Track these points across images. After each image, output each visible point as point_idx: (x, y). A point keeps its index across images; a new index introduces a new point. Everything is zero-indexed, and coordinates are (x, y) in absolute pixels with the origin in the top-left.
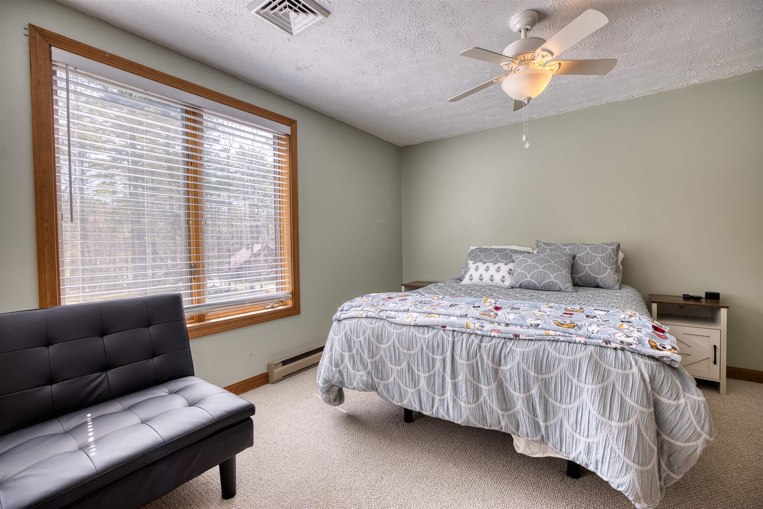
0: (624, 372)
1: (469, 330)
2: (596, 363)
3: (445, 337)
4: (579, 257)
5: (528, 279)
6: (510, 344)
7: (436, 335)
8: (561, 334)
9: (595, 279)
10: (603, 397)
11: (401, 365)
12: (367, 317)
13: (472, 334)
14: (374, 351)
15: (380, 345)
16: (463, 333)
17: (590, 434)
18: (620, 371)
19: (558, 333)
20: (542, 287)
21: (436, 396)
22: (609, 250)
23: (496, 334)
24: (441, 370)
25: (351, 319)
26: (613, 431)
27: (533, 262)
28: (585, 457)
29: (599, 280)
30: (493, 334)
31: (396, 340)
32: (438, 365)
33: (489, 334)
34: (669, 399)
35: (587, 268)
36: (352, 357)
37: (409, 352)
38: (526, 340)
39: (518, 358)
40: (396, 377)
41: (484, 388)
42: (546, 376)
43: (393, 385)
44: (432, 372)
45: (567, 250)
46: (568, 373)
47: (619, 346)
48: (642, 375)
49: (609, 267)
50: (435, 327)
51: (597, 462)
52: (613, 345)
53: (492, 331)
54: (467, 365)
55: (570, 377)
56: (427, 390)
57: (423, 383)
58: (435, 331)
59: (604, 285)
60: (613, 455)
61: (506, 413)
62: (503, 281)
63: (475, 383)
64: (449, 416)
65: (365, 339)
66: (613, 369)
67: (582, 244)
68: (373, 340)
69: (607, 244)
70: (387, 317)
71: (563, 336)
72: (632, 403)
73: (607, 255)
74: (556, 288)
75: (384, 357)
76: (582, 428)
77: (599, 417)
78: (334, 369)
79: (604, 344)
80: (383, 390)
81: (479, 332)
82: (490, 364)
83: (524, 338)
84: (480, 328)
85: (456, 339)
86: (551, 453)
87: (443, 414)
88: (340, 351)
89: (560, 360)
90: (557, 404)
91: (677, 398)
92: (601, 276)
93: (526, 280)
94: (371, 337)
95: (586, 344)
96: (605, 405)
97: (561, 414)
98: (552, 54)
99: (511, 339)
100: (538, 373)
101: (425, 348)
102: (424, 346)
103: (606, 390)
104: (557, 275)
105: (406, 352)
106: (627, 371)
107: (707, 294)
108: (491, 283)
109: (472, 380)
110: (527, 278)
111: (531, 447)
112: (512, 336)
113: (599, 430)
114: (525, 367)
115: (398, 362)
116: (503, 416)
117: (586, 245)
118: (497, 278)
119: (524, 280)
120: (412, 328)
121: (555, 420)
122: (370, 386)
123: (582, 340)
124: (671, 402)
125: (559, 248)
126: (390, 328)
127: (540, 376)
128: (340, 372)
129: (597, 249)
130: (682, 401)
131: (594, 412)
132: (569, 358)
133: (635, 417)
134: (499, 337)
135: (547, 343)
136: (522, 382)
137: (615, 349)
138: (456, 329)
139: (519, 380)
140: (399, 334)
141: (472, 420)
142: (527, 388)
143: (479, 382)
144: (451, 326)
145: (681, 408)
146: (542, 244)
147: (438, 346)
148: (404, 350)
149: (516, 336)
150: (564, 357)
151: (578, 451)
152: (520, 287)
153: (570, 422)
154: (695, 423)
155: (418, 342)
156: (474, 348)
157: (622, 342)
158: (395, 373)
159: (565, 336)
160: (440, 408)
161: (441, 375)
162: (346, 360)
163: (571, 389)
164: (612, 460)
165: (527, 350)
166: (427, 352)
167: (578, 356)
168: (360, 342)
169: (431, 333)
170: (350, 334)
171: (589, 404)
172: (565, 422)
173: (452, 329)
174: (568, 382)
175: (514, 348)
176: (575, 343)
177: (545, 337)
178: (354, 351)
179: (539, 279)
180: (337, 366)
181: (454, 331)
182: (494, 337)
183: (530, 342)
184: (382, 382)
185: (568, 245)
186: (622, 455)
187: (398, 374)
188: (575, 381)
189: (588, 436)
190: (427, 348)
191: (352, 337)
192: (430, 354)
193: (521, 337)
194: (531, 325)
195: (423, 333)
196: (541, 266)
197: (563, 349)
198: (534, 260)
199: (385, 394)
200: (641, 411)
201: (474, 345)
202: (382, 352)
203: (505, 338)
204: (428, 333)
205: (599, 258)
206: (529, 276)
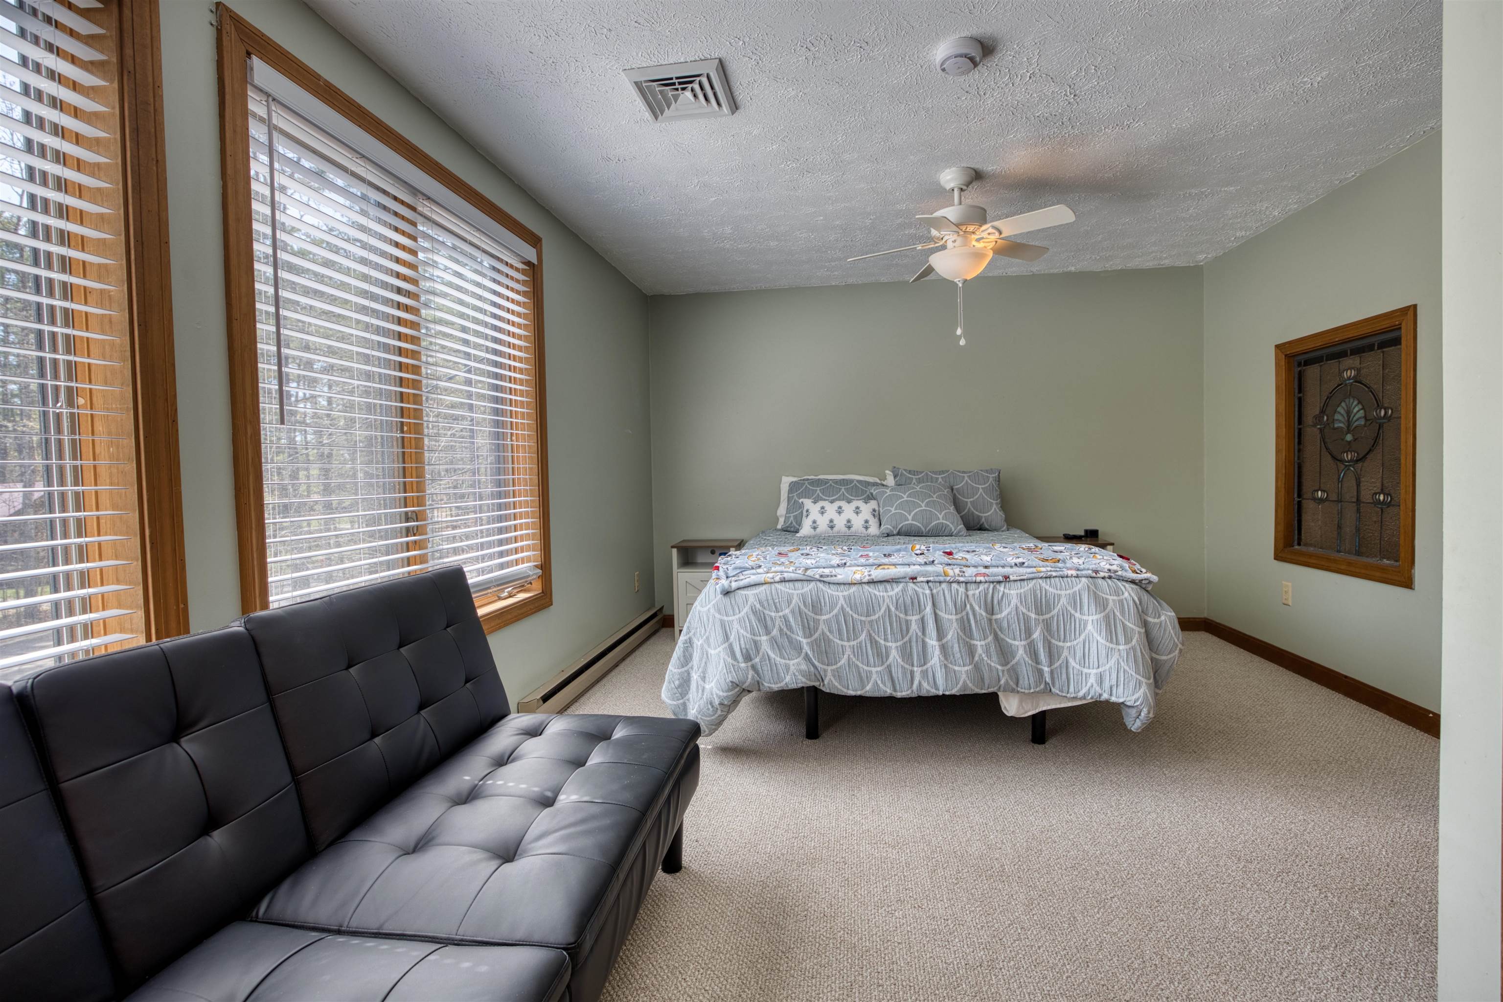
0: (1119, 598)
1: (949, 578)
2: (1095, 593)
3: (919, 590)
4: (957, 489)
5: (910, 522)
6: (1001, 588)
7: (904, 590)
8: (1053, 569)
9: (979, 518)
10: (1108, 625)
11: (857, 639)
12: (783, 581)
13: (952, 582)
14: (812, 627)
15: (818, 617)
16: (940, 582)
17: (1100, 663)
18: (1115, 598)
19: (1049, 569)
20: (929, 531)
21: (915, 669)
22: (991, 479)
23: (982, 579)
24: (920, 634)
25: (754, 588)
26: (1122, 655)
27: (910, 497)
28: (1098, 689)
29: (983, 520)
30: (979, 579)
31: (845, 606)
32: (914, 627)
33: (974, 579)
34: (1155, 618)
35: (969, 505)
36: (773, 642)
37: (869, 619)
38: (1016, 581)
39: (1014, 601)
40: (852, 656)
41: (979, 644)
42: (1047, 616)
43: (847, 668)
44: (906, 639)
45: (940, 480)
46: (1069, 608)
47: (1106, 575)
48: (1133, 599)
49: (994, 502)
50: (901, 580)
51: (1111, 688)
52: (1102, 574)
53: (976, 575)
54: (957, 620)
55: (1073, 612)
56: (902, 663)
57: (894, 655)
58: (901, 586)
59: (990, 526)
60: (1126, 676)
61: (1006, 668)
62: (867, 528)
63: (968, 640)
64: (937, 689)
65: (793, 612)
66: (1108, 597)
67: (959, 472)
68: (806, 611)
69: (987, 471)
70: (821, 576)
71: (1054, 571)
72: (1130, 625)
73: (989, 485)
74: (946, 531)
75: (828, 633)
76: (1091, 660)
77: (1108, 644)
78: (743, 665)
79: (1094, 575)
80: (832, 679)
81: (962, 579)
82: (984, 614)
83: (1015, 578)
84: (961, 574)
85: (935, 591)
86: (1044, 706)
87: (928, 688)
88: (749, 635)
89: (1059, 596)
90: (1061, 644)
91: (1159, 617)
92: (987, 514)
93: (907, 522)
94: (802, 607)
95: (1077, 577)
96: (1111, 632)
97: (1065, 653)
98: (1000, 233)
99: (999, 582)
100: (1038, 615)
101: (893, 609)
102: (891, 606)
103: (1109, 617)
104: (945, 513)
105: (863, 618)
106: (1121, 597)
107: (1086, 531)
108: (848, 532)
109: (964, 637)
110: (908, 520)
111: (1024, 705)
112: (1001, 578)
113: (1110, 656)
114: (1024, 611)
115: (853, 634)
116: (1003, 671)
117: (964, 472)
118: (858, 523)
119: (904, 523)
120: (866, 587)
121: (1060, 662)
122: (813, 677)
123: (1074, 573)
124: (1156, 620)
125: (929, 477)
126: (829, 591)
127: (1041, 618)
128: (754, 667)
129: (977, 479)
130: (1163, 618)
131: (1102, 641)
132: (1068, 592)
133: (1135, 638)
134: (986, 582)
135: (1040, 581)
136: (1023, 628)
137: (1103, 578)
138: (931, 579)
139: (1019, 626)
140: (849, 597)
141: (970, 685)
142: (1029, 633)
143: (971, 637)
144: (924, 575)
145: (1163, 625)
146: (904, 472)
147: (912, 602)
148: (860, 618)
149: (1006, 578)
150: (1063, 593)
151: (1089, 684)
152: (899, 534)
153: (1077, 658)
154: (1173, 635)
155: (881, 602)
156: (961, 599)
157: (1109, 570)
158: (848, 652)
159: (1056, 571)
160: (923, 682)
161: (920, 640)
162: (765, 647)
163: (1075, 624)
164: (1126, 680)
165: (1022, 591)
166: (897, 613)
167: (1076, 589)
168: (785, 618)
169: (898, 588)
170: (761, 608)
171: (1095, 634)
172: (1071, 661)
173: (925, 579)
174: (1070, 618)
175: (1007, 591)
176: (1067, 577)
177: (1036, 575)
178: (775, 632)
179: (925, 521)
180: (748, 658)
181: (928, 582)
182: (981, 582)
183: (1022, 583)
184: (829, 668)
185: (943, 472)
186: (1134, 674)
187: (854, 652)
188: (1077, 615)
189: (1098, 667)
190: (897, 608)
191: (767, 612)
192: (902, 616)
193: (1012, 578)
194: (1016, 565)
195: (886, 591)
196: (923, 502)
197: (1059, 584)
198: (909, 494)
199: (836, 684)
200: (1139, 632)
201: (960, 594)
202: (822, 627)
203: (993, 582)
204: (893, 589)
205: (981, 490)
206: (910, 518)
